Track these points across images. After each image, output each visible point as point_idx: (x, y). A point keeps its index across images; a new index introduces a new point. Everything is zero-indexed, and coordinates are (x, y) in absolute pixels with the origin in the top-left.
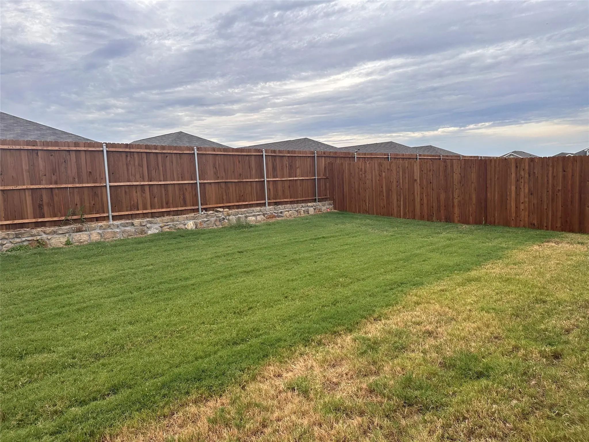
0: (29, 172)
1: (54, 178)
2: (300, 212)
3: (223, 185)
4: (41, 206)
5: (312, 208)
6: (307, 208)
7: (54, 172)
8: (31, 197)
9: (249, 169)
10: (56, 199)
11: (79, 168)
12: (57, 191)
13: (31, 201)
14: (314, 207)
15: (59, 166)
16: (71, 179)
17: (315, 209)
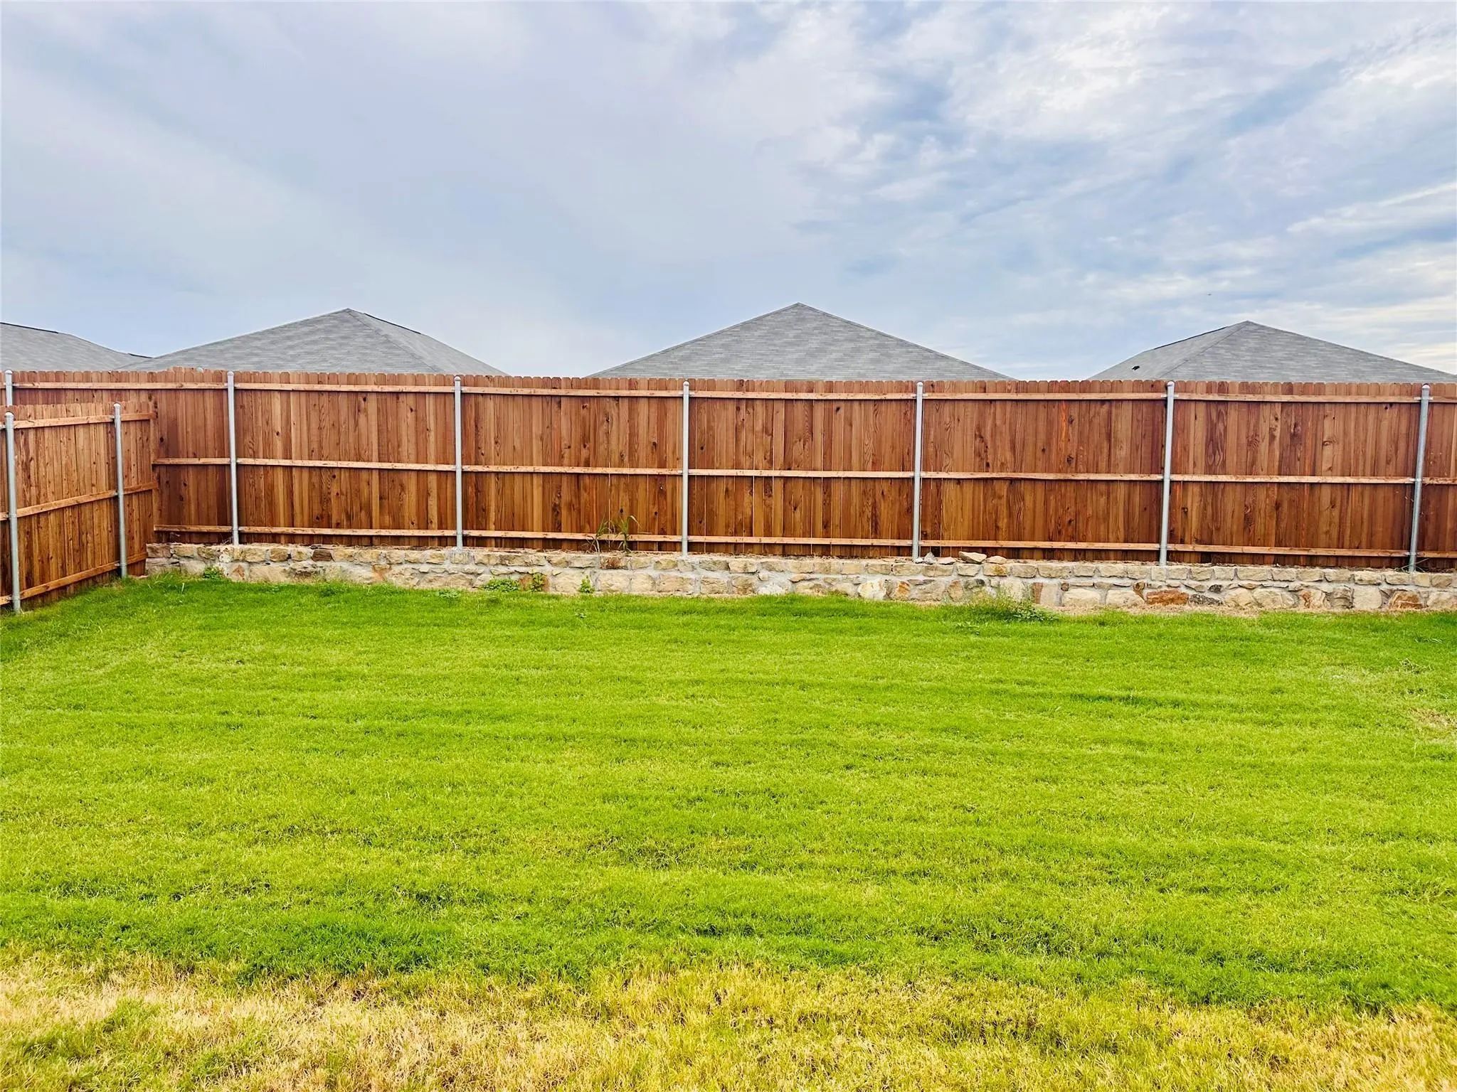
0: (542, 439)
1: (584, 453)
2: (1307, 598)
3: (1003, 489)
4: (556, 509)
5: (1373, 590)
6: (1352, 586)
7: (584, 441)
8: (541, 488)
9: (1105, 444)
10: (584, 495)
11: (633, 435)
12: (587, 480)
13: (540, 499)
14: (1385, 587)
15: (595, 430)
16: (616, 457)
17: (1387, 595)
